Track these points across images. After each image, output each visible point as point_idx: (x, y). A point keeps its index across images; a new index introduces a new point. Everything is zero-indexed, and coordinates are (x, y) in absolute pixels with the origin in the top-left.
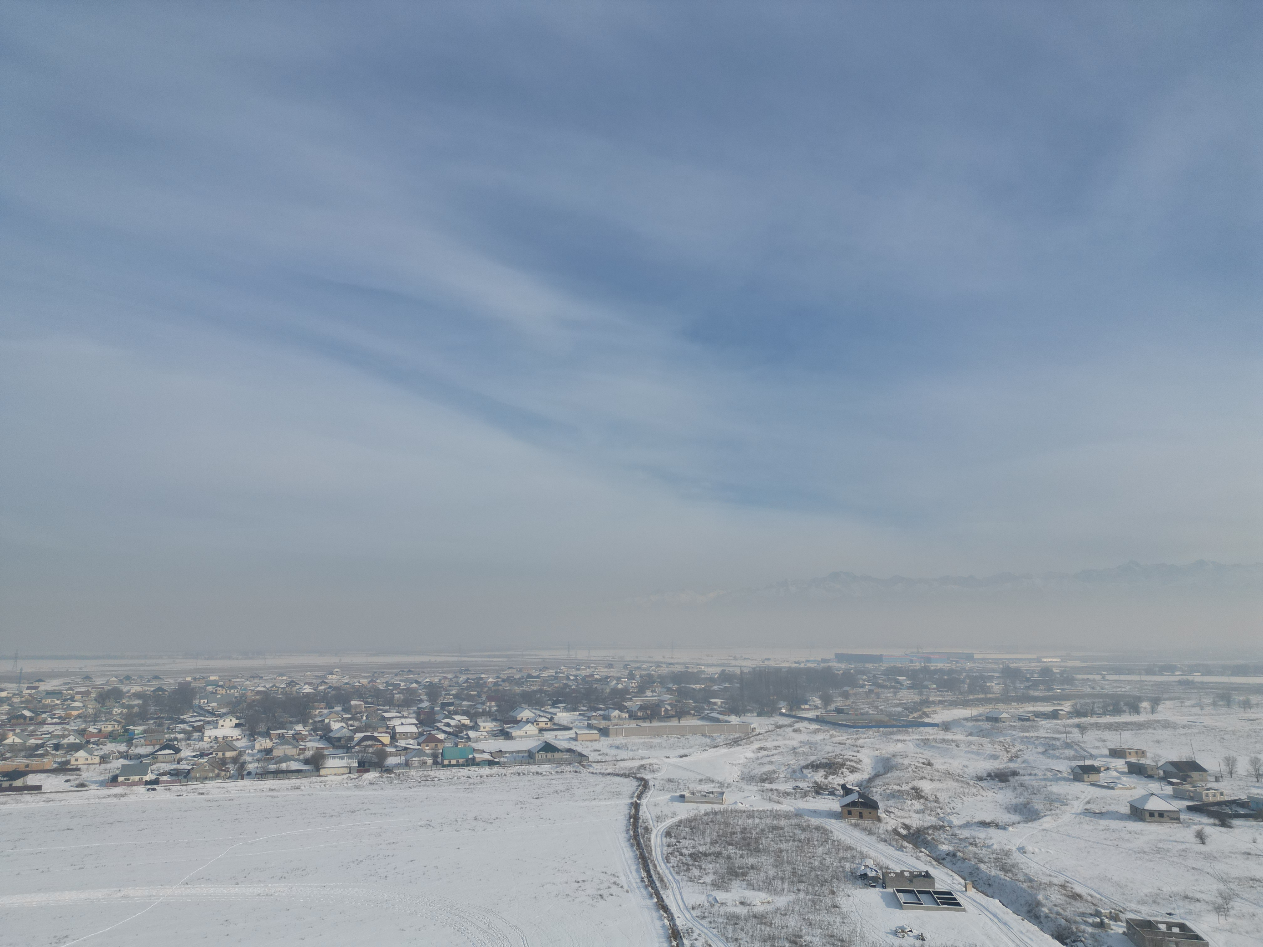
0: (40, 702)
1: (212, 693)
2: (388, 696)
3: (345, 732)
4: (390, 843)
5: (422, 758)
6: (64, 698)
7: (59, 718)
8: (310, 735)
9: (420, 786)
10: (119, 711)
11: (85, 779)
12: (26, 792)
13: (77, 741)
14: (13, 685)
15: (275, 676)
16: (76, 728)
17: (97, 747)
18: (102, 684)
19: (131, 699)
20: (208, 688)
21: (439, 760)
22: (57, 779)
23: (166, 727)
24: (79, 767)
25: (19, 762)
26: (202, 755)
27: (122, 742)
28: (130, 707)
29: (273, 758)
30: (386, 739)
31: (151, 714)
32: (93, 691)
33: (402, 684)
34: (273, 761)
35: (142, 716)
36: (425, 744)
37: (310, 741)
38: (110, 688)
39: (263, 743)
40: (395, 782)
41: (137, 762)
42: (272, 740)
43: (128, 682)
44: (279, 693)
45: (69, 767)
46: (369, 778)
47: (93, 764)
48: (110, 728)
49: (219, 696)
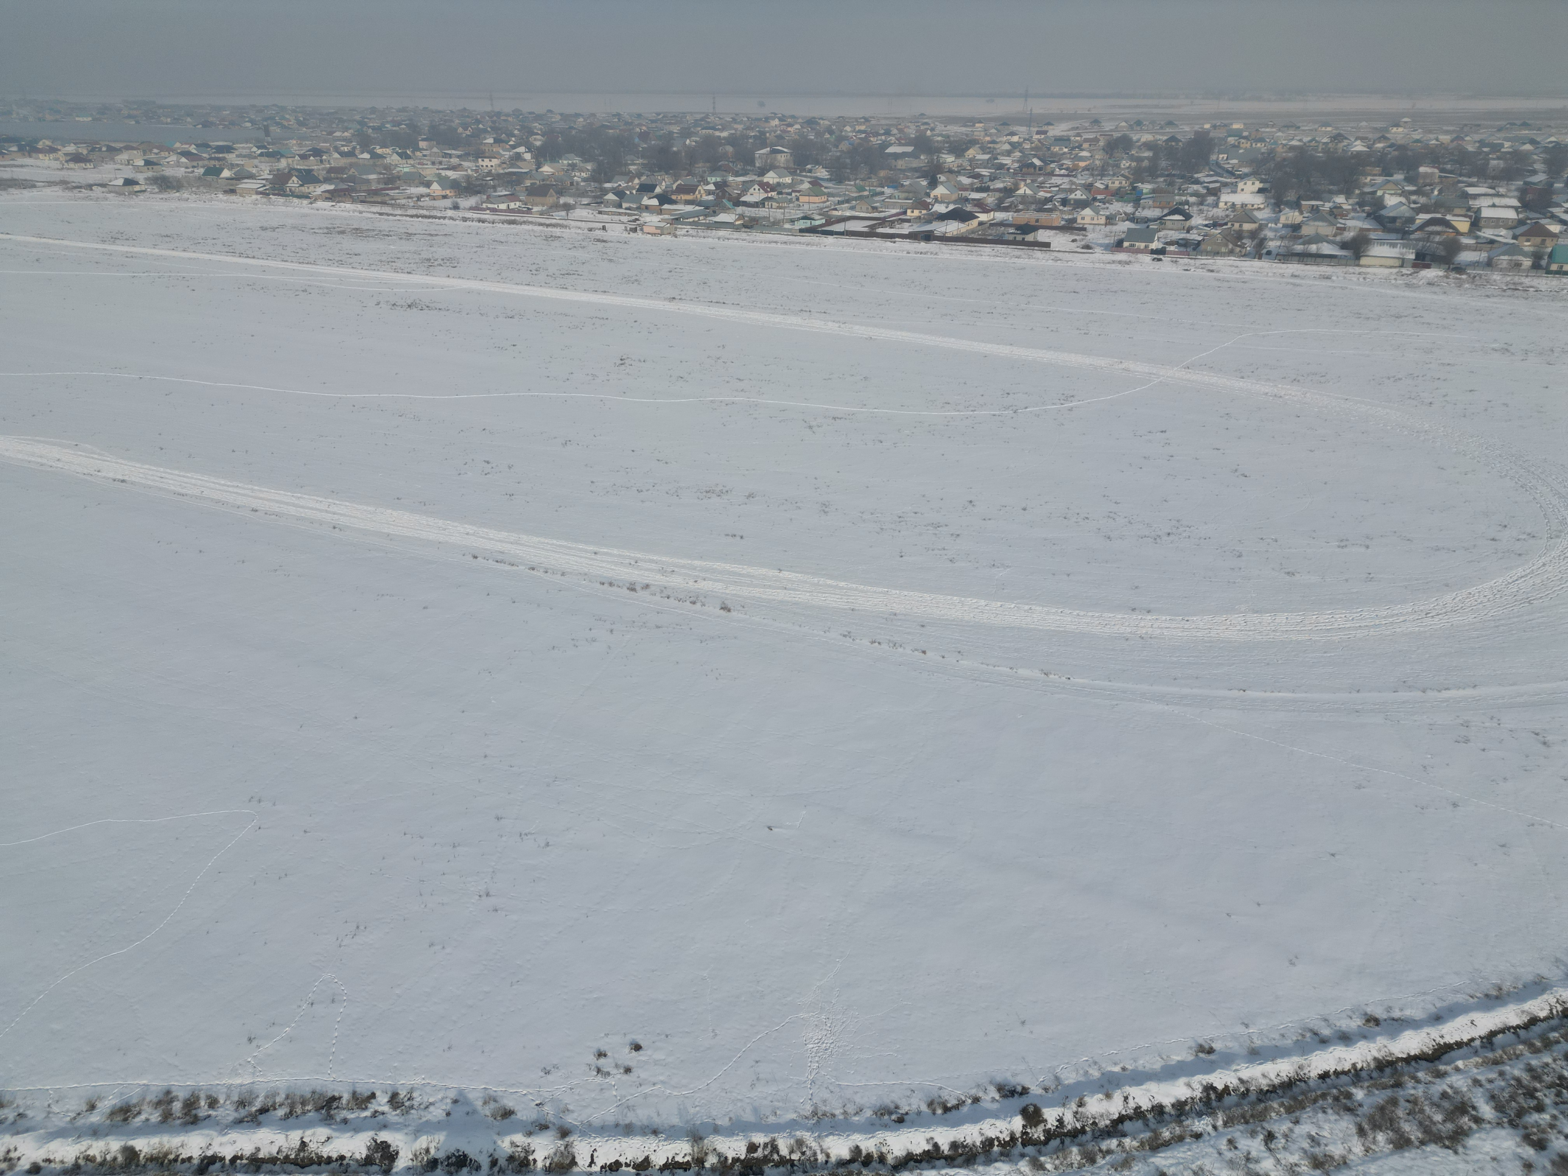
0: (1049, 149)
1: (1234, 146)
2: (1479, 162)
3: (1405, 211)
4: (1443, 364)
5: (1515, 258)
6: (1071, 145)
7: (1067, 169)
8: (1354, 210)
9: (1504, 296)
10: (1127, 165)
11: (1091, 241)
12: (1036, 248)
13: (1084, 197)
14: (1023, 129)
15: (1316, 126)
16: (1083, 182)
17: (1104, 206)
18: (1111, 131)
19: (1141, 149)
20: (1229, 139)
21: (1544, 263)
22: (1064, 238)
23: (1177, 187)
24: (1085, 226)
25: (1029, 216)
26: (1215, 225)
27: (1129, 202)
28: (1139, 160)
29: (1301, 237)
30: (1463, 225)
31: (1162, 169)
32: (1101, 138)
33: (1507, 144)
34: (1301, 241)
35: (1152, 172)
36: (1524, 238)
37: (1353, 218)
38: (1119, 135)
39: (1291, 216)
40: (1467, 286)
41: (1144, 226)
42: (1301, 213)
43: (1139, 128)
44: (1320, 150)
45: (1075, 225)
46: (1429, 276)
47: (1099, 224)
48: (1117, 184)
49: (1241, 151)
